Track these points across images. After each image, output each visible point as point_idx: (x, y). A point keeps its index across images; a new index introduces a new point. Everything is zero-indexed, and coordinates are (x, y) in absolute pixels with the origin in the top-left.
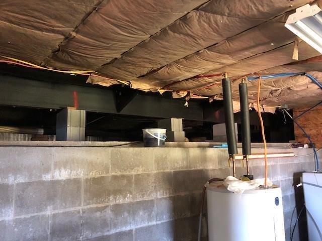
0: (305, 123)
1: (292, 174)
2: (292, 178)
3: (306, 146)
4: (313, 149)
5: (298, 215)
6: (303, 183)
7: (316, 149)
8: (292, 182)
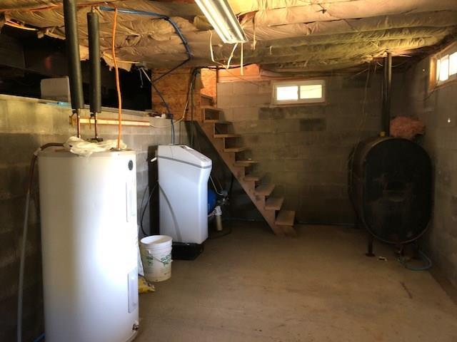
0: (164, 88)
1: (147, 148)
2: (146, 152)
3: (164, 116)
4: (170, 120)
5: (150, 194)
6: (157, 157)
7: (174, 121)
8: (146, 157)
